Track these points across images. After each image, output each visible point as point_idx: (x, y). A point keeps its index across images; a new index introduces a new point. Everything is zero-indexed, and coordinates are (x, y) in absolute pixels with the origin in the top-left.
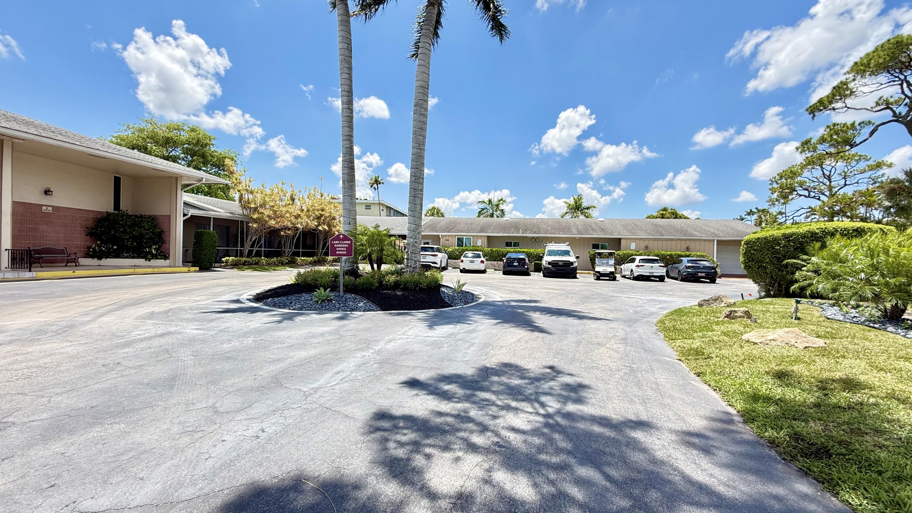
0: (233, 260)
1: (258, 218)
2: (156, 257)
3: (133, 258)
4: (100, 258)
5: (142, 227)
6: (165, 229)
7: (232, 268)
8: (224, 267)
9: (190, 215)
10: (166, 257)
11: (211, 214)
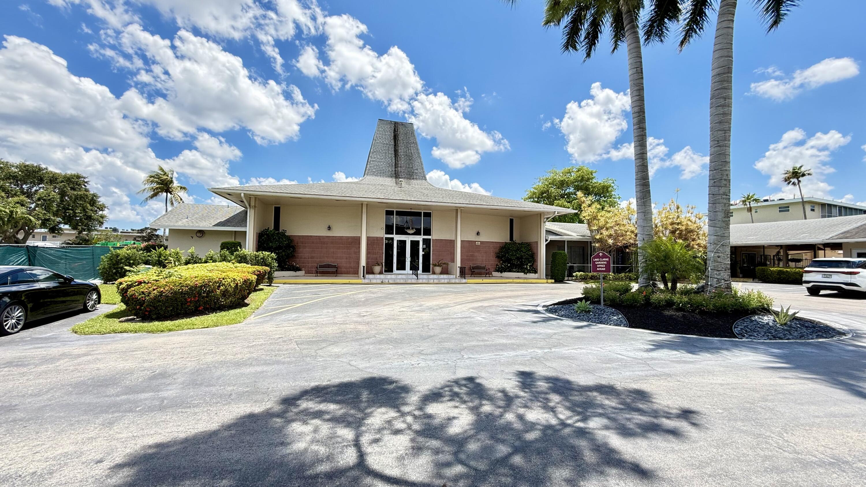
0: (581, 275)
1: (601, 239)
2: (529, 272)
3: (518, 272)
4: (501, 272)
5: (522, 251)
6: (535, 251)
7: (580, 282)
8: (575, 281)
9: (549, 240)
10: (536, 272)
11: (565, 238)
